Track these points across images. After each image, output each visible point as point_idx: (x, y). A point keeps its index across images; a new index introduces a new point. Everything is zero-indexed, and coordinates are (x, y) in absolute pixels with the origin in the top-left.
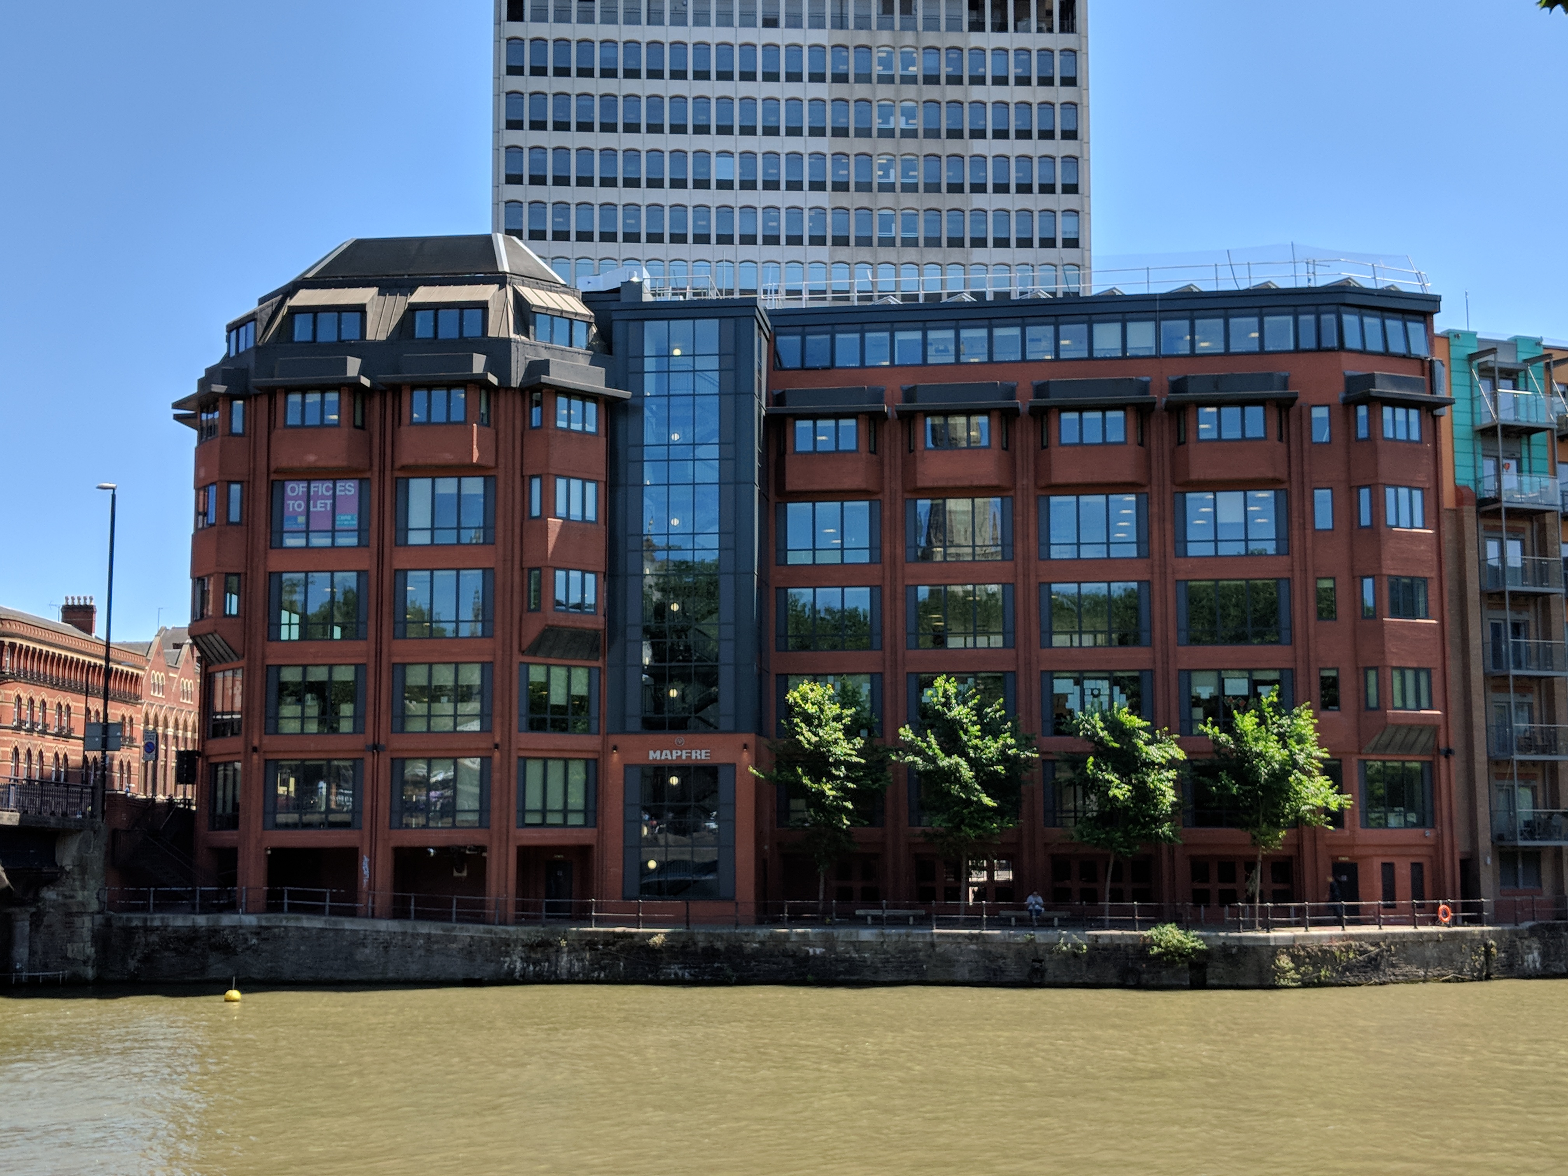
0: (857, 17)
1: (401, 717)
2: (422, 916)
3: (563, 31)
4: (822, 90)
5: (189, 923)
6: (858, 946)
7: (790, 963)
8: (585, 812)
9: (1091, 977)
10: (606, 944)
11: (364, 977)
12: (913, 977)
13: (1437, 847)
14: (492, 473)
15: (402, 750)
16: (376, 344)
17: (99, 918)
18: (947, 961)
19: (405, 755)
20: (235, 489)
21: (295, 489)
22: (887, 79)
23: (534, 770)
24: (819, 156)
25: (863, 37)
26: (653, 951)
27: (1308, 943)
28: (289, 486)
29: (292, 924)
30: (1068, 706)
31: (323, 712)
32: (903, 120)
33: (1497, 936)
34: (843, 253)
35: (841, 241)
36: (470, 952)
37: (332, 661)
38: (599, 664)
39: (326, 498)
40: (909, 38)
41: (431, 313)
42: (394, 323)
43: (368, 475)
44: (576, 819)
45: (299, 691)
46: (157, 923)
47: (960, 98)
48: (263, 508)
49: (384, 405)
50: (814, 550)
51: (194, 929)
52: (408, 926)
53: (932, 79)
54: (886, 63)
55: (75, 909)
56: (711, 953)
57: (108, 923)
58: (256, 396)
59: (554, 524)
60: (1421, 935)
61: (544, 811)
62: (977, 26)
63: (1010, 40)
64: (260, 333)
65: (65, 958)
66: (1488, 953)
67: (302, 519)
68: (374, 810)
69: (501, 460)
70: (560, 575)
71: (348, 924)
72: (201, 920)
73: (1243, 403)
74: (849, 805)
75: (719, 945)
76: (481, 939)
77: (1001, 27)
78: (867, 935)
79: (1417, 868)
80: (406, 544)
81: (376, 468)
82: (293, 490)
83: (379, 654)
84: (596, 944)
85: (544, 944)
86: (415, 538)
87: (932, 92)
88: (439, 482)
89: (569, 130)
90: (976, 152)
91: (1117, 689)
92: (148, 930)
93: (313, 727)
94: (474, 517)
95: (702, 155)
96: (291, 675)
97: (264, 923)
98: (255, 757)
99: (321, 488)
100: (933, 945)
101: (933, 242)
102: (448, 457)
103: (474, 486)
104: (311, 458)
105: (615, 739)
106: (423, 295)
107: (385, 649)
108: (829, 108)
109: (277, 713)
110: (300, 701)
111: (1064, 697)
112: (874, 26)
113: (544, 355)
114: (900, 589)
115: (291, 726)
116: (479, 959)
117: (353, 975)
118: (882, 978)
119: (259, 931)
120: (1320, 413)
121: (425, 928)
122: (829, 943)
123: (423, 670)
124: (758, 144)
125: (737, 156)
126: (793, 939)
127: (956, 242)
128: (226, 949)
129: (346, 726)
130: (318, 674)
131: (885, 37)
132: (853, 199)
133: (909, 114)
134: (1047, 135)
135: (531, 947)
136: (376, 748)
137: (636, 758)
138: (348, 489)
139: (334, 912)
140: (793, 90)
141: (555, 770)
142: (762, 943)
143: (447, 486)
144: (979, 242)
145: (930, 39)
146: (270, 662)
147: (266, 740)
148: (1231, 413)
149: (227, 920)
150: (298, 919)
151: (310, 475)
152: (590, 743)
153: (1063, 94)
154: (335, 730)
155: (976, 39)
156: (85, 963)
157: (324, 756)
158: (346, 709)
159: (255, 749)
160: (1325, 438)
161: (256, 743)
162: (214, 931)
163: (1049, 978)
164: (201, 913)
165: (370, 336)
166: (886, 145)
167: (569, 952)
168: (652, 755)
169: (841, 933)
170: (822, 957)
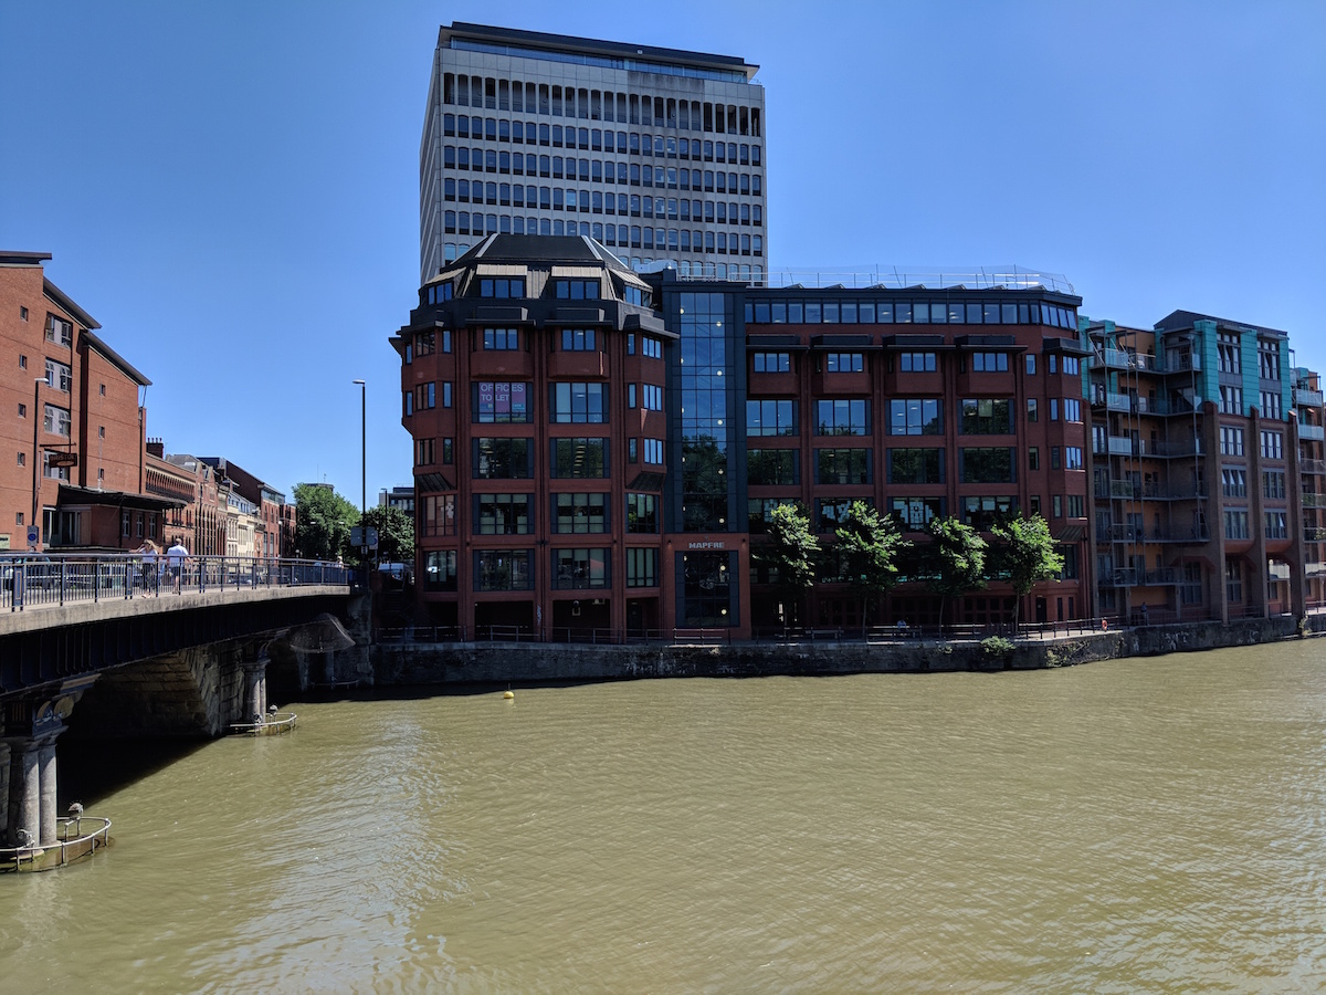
0: (643, 118)
1: (555, 526)
2: (574, 641)
3: (478, 112)
4: (624, 158)
5: (432, 649)
6: (827, 652)
7: (791, 664)
8: (654, 578)
9: (953, 666)
10: (685, 654)
11: (543, 677)
12: (858, 669)
13: (1080, 588)
14: (607, 381)
15: (557, 544)
16: (532, 300)
17: (373, 647)
18: (876, 660)
19: (559, 547)
20: (447, 385)
21: (486, 387)
22: (661, 155)
23: (631, 554)
24: (623, 196)
25: (647, 130)
26: (714, 657)
27: (1058, 644)
28: (482, 385)
29: (498, 647)
30: (902, 516)
31: (507, 520)
32: (668, 179)
33: (1124, 635)
34: (638, 252)
35: (636, 245)
36: (605, 661)
37: (513, 491)
38: (659, 493)
39: (505, 393)
40: (672, 132)
41: (566, 283)
42: (542, 288)
43: (532, 380)
44: (650, 583)
45: (490, 509)
46: (412, 649)
47: (700, 168)
48: (467, 399)
49: (540, 339)
50: (761, 428)
51: (436, 652)
52: (569, 647)
53: (685, 157)
54: (659, 145)
55: (361, 642)
56: (745, 658)
57: (379, 649)
58: (460, 329)
59: (644, 412)
60: (1098, 636)
61: (636, 578)
62: (708, 129)
63: (725, 137)
64: (456, 290)
65: (356, 672)
66: (1121, 645)
67: (491, 406)
68: (543, 577)
69: (613, 374)
70: (646, 441)
71: (532, 647)
72: (440, 647)
73: (996, 351)
74: (812, 574)
75: (749, 653)
76: (612, 653)
77: (720, 130)
78: (832, 646)
79: (1071, 599)
80: (555, 422)
81: (537, 376)
82: (484, 388)
83: (542, 487)
84: (679, 654)
85: (650, 655)
86: (560, 419)
87: (685, 164)
88: (574, 385)
89: (481, 171)
90: (709, 199)
91: (927, 507)
92: (405, 653)
93: (501, 530)
94: (596, 407)
95: (559, 191)
96: (487, 499)
97: (480, 647)
98: (468, 548)
99: (502, 387)
100: (868, 651)
101: (686, 249)
102: (586, 371)
103: (596, 388)
104: (502, 369)
105: (669, 536)
106: (557, 271)
107: (546, 484)
108: (629, 168)
109: (479, 521)
110: (493, 514)
111: (899, 511)
112: (653, 124)
113: (634, 312)
114: (811, 450)
115: (486, 530)
116: (612, 665)
117: (537, 676)
118: (840, 670)
119: (476, 652)
120: (1030, 358)
121: (578, 648)
122: (811, 651)
123: (569, 497)
124: (590, 186)
125: (578, 193)
126: (791, 649)
127: (698, 250)
128: (457, 664)
129: (522, 530)
130: (504, 499)
131: (659, 130)
132: (643, 222)
133: (672, 176)
134: (745, 192)
135: (641, 657)
136: (543, 542)
137: (681, 548)
138: (519, 388)
139: (522, 639)
140: (609, 157)
141: (640, 553)
142: (773, 652)
143: (579, 388)
144: (710, 250)
145: (684, 133)
146: (474, 492)
147: (474, 538)
148: (990, 357)
149: (456, 646)
150: (501, 644)
151: (495, 379)
152: (654, 538)
153: (754, 170)
154: (515, 531)
155: (708, 136)
156: (369, 675)
157: (509, 547)
158: (521, 520)
159: (468, 544)
160: (1033, 372)
161: (468, 540)
162: (448, 653)
163: (931, 667)
164: (438, 642)
165: (529, 296)
166: (660, 192)
167: (664, 660)
168: (691, 546)
169: (817, 645)
170: (808, 659)
